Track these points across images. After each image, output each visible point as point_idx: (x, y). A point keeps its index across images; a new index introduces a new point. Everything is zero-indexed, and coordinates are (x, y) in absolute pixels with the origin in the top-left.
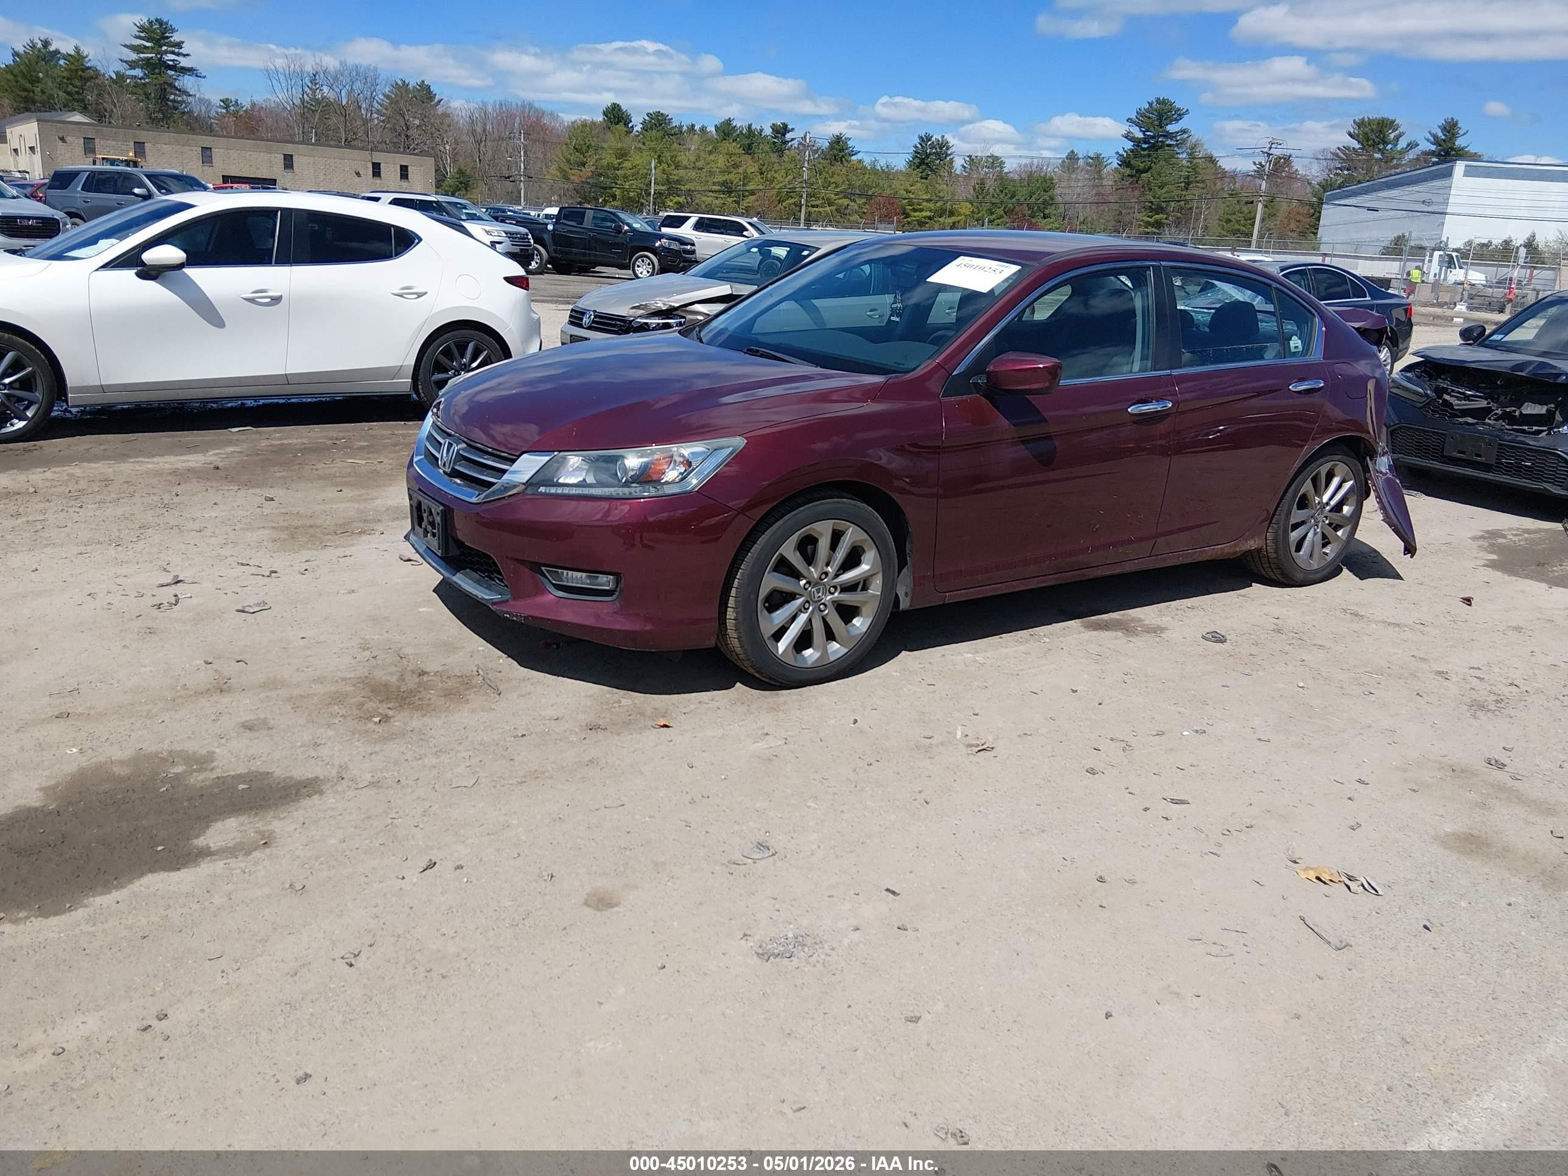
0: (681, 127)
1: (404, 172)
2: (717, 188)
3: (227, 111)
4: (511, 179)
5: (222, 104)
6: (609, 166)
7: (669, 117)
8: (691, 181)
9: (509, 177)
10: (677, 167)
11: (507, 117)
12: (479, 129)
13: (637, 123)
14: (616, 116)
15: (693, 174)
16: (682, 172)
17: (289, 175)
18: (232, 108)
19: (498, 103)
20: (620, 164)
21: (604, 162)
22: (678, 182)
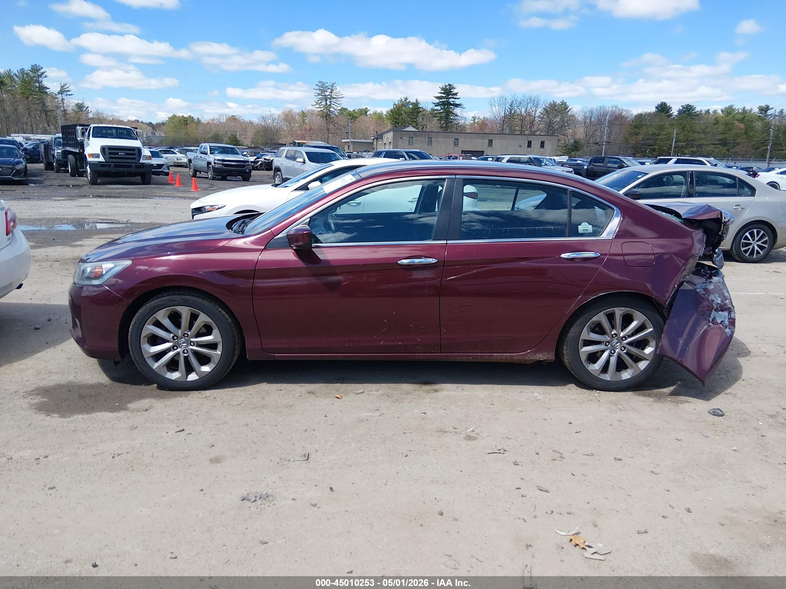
0: (701, 111)
1: (542, 145)
2: (717, 142)
3: (474, 122)
4: (599, 144)
5: (472, 119)
6: (653, 134)
7: (694, 107)
8: (700, 139)
9: (597, 143)
10: (694, 132)
11: (603, 114)
12: (588, 121)
13: (675, 112)
14: (663, 108)
15: (702, 136)
16: (696, 136)
17: (490, 149)
18: (477, 120)
19: (599, 107)
20: (659, 133)
21: (651, 132)
22: (693, 140)
